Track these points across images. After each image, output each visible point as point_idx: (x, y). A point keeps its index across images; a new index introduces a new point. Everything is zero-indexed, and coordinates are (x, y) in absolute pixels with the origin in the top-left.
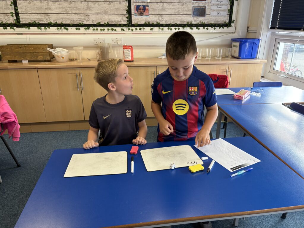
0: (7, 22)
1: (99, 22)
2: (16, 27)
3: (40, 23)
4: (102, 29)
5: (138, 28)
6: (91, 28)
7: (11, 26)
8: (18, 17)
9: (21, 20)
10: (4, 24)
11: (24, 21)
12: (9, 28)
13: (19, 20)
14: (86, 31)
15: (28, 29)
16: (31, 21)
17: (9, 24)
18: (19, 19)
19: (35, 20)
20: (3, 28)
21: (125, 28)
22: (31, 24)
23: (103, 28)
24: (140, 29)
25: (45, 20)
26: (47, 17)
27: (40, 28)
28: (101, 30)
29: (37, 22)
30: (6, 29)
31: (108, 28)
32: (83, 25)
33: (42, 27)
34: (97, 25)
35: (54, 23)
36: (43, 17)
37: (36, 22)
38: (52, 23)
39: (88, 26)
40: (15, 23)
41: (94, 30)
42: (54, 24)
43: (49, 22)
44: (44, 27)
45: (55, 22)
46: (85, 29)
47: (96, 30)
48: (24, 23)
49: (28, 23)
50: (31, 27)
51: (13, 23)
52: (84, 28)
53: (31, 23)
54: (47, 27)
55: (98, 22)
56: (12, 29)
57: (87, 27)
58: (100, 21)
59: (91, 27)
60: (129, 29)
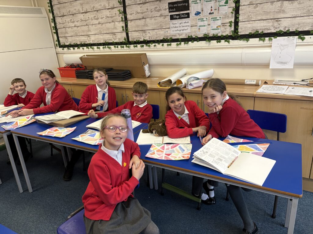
0: (222, 34)
2: (232, 40)
3: (264, 32)
7: (227, 38)
8: (237, 28)
9: (239, 30)
10: (220, 37)
11: (243, 31)
12: (223, 41)
13: (237, 31)
15: (246, 41)
16: (252, 31)
17: (225, 36)
18: (238, 29)
19: (259, 28)
20: (216, 41)
22: (251, 35)
25: (272, 28)
26: (276, 24)
27: (262, 40)
29: (260, 32)
30: (220, 42)
33: (266, 38)
35: (285, 31)
36: (271, 24)
37: (258, 32)
38: (282, 31)
40: (231, 34)
42: (285, 33)
43: (278, 30)
44: (268, 38)
45: (287, 29)
48: (243, 34)
49: (247, 33)
50: (250, 39)
51: (229, 35)
53: (253, 33)
54: (273, 38)
56: (226, 42)
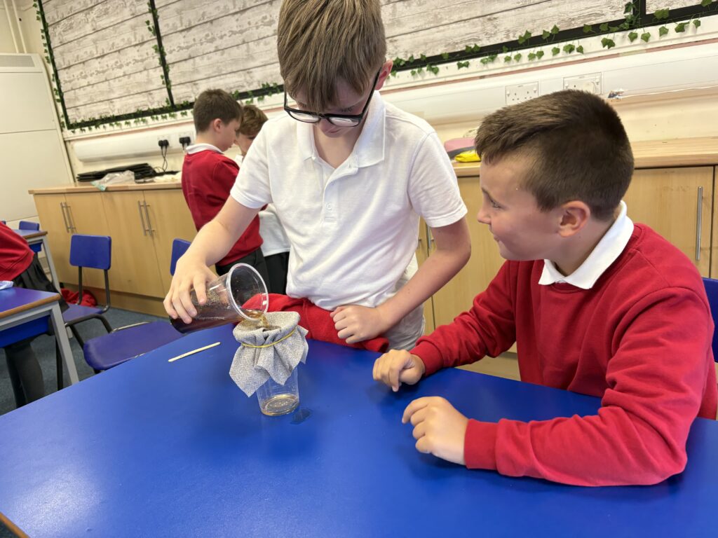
1: (527, 32)
4: (535, 53)
5: (671, 27)
6: (501, 56)
14: (485, 69)
21: (617, 37)
23: (538, 49)
24: (680, 29)
28: (531, 57)
31: (556, 45)
32: (477, 52)
34: (520, 42)
39: (491, 51)
41: (508, 59)
46: (482, 61)
47: (515, 61)
52: (479, 59)
55: (523, 34)
57: (489, 54)
58: (529, 27)
59: (501, 52)
60: (633, 37)
